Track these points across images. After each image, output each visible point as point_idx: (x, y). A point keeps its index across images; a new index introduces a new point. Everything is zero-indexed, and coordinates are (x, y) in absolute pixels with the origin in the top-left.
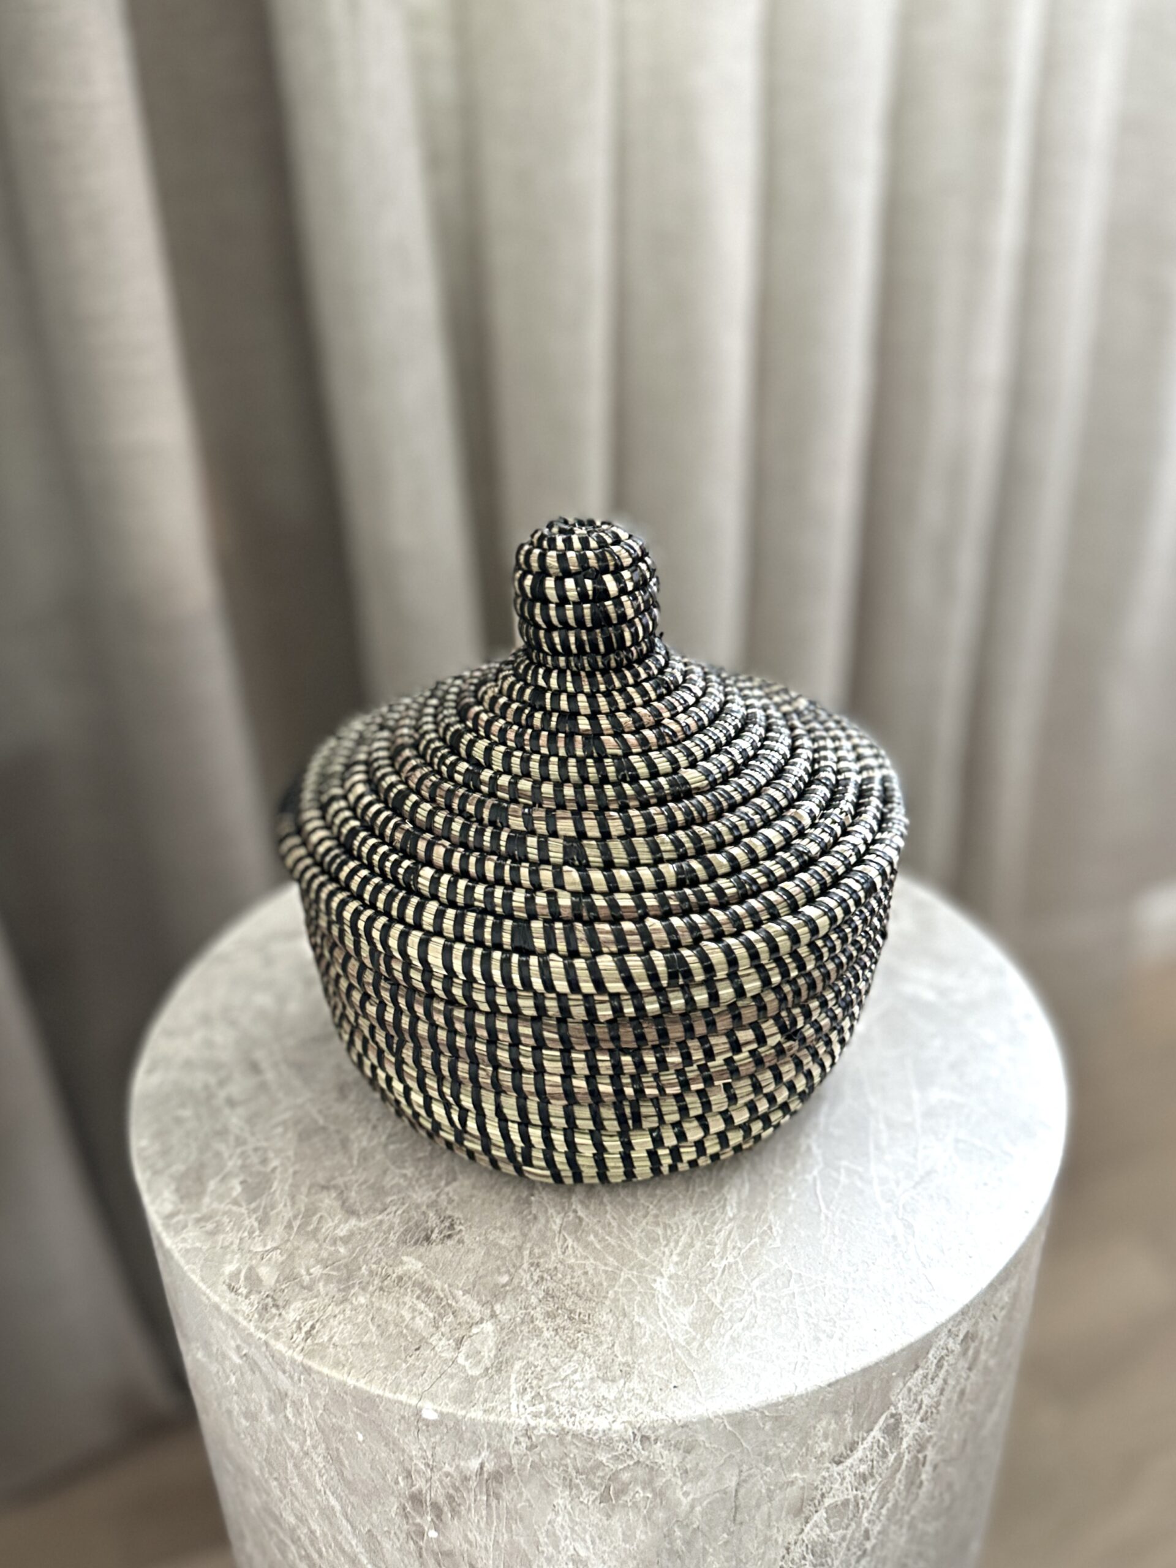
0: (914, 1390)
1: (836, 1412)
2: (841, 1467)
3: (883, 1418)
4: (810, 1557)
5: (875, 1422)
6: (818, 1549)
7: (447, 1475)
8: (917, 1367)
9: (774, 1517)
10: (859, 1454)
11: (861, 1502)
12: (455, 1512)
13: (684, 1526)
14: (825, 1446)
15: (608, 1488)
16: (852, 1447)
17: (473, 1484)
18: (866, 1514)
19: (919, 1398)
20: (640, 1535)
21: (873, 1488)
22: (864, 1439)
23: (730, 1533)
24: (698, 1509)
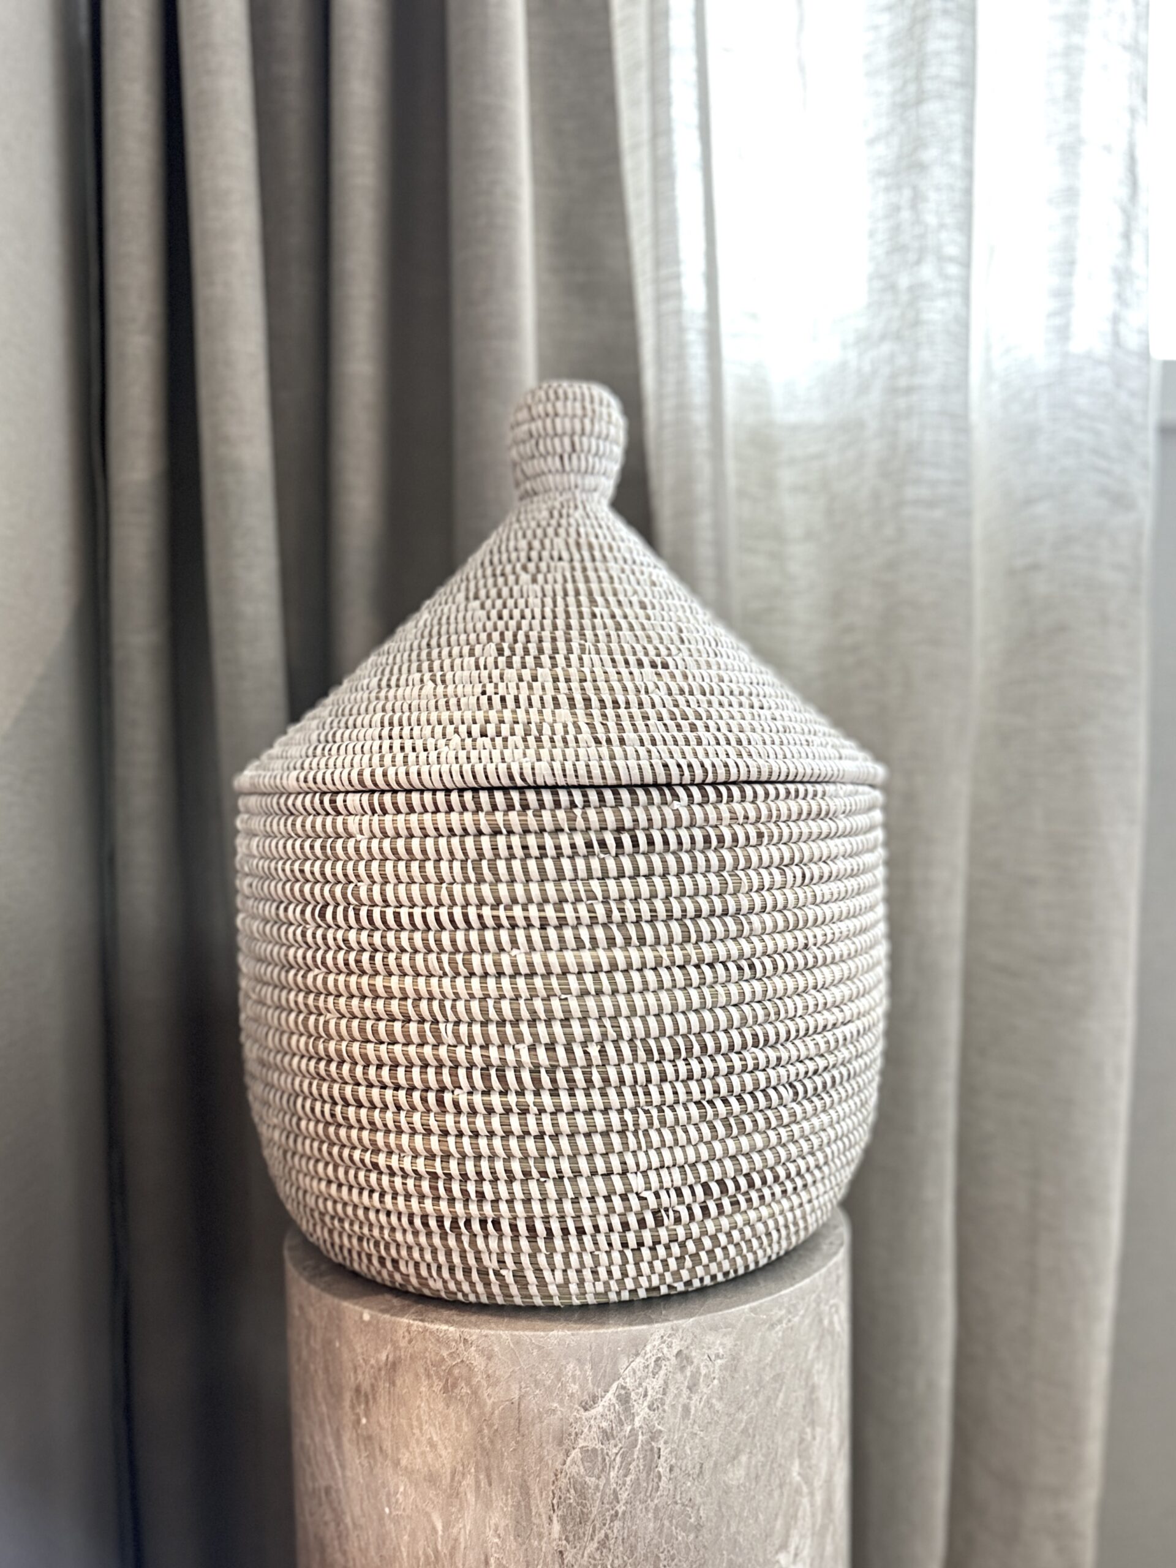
0: (639, 1374)
1: (579, 1360)
2: (587, 1413)
3: (615, 1386)
4: (572, 1491)
5: (610, 1385)
6: (579, 1487)
7: (372, 1367)
8: (637, 1354)
9: (544, 1439)
10: (598, 1409)
11: (607, 1459)
12: (374, 1399)
13: (490, 1426)
14: (574, 1388)
15: (447, 1380)
16: (595, 1399)
17: (383, 1373)
18: (612, 1474)
19: (644, 1384)
20: (466, 1429)
21: (615, 1450)
22: (602, 1397)
23: (517, 1442)
24: (496, 1412)
